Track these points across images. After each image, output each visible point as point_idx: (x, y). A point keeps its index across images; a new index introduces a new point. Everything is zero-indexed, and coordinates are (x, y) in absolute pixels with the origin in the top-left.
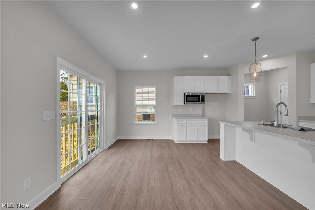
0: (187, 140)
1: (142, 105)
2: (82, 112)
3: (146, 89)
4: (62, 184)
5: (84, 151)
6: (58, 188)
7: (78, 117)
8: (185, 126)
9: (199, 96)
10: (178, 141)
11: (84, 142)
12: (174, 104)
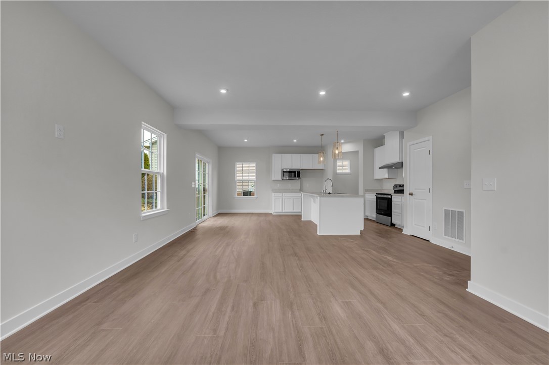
0: (283, 211)
1: (242, 181)
3: (246, 165)
8: (281, 200)
9: (295, 172)
10: (275, 212)
12: (273, 179)
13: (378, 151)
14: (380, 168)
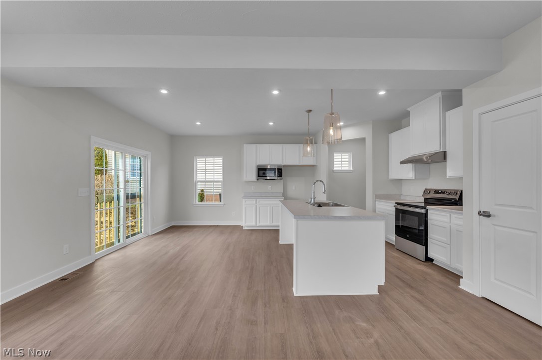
0: (258, 225)
1: (205, 181)
2: (120, 190)
3: (210, 160)
4: (96, 260)
5: (121, 234)
6: (92, 262)
7: (115, 195)
10: (247, 226)
11: (121, 222)
12: (245, 179)
13: (395, 137)
14: (402, 163)
